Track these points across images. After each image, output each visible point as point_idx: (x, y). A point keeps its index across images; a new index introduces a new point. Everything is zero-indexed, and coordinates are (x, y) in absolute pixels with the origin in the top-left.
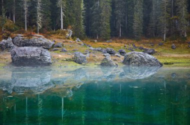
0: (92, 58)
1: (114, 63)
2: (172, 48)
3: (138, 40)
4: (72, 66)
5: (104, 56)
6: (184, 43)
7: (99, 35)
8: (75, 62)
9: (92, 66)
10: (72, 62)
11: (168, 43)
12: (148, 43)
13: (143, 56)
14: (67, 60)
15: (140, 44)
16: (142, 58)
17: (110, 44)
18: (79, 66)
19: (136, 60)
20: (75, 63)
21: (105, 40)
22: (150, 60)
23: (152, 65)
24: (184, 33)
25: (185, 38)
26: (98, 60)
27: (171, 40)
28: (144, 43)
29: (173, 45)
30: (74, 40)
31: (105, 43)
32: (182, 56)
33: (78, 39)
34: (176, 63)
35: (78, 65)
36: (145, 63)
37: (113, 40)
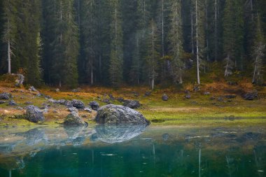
0: (52, 114)
1: (83, 121)
2: (163, 99)
3: (116, 88)
4: (24, 126)
5: (69, 111)
6: (179, 91)
7: (62, 82)
8: (28, 119)
9: (52, 125)
10: (24, 120)
11: (158, 93)
12: (130, 92)
13: (123, 111)
14: (16, 118)
15: (118, 94)
16: (122, 114)
17: (78, 94)
18: (33, 125)
19: (114, 116)
20: (28, 122)
21: (70, 89)
22: (133, 117)
23: (135, 124)
24: (179, 78)
25: (181, 86)
26: (61, 117)
27: (162, 88)
28: (124, 93)
29: (165, 95)
30: (27, 89)
31: (71, 93)
32: (176, 109)
33: (32, 87)
34: (168, 120)
35: (32, 123)
36: (126, 120)
37: (82, 88)
